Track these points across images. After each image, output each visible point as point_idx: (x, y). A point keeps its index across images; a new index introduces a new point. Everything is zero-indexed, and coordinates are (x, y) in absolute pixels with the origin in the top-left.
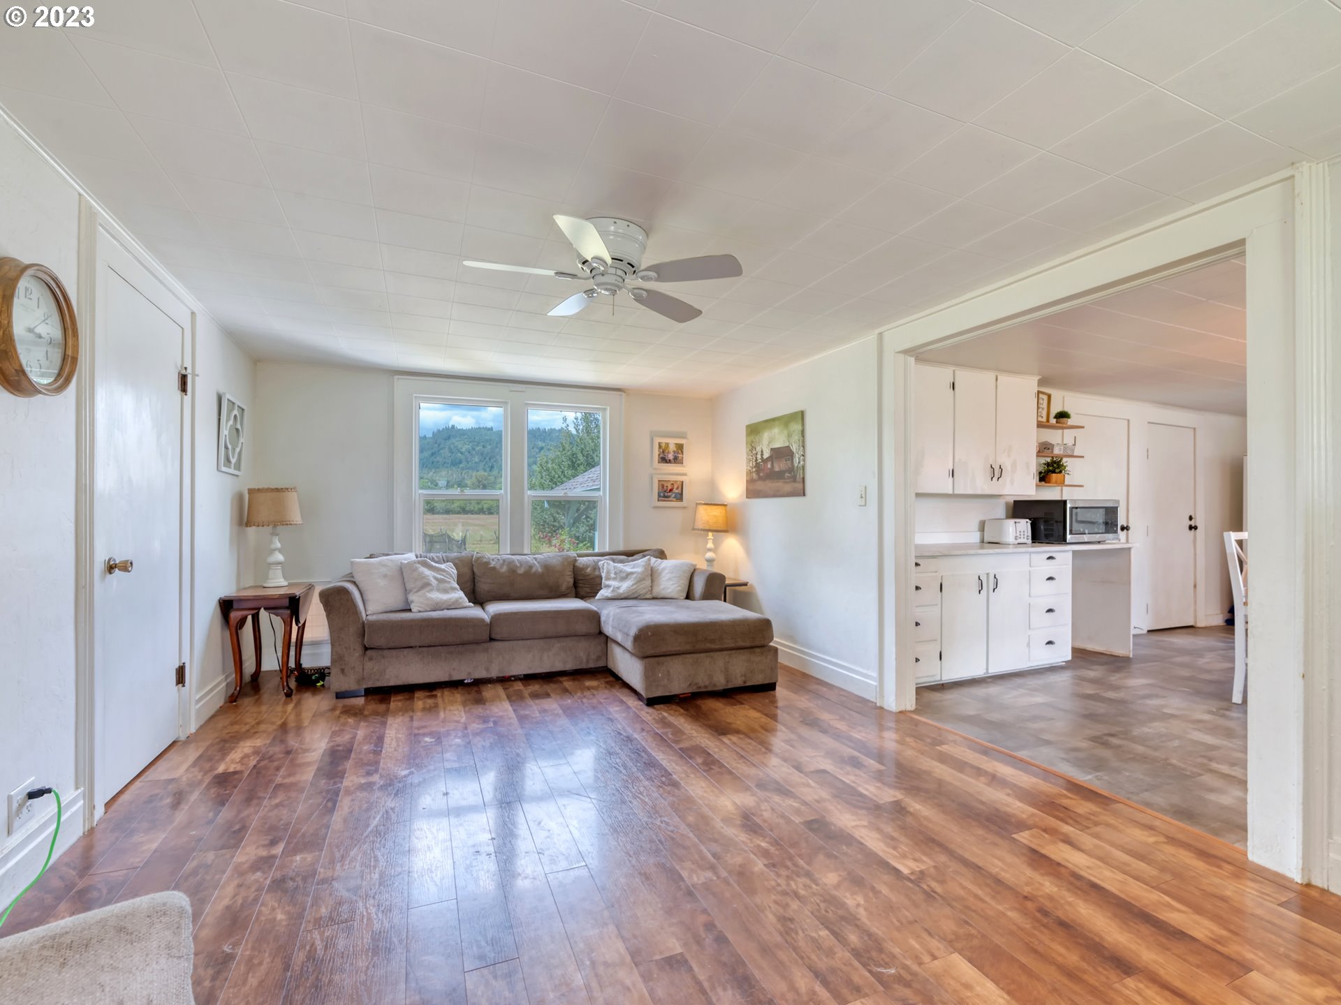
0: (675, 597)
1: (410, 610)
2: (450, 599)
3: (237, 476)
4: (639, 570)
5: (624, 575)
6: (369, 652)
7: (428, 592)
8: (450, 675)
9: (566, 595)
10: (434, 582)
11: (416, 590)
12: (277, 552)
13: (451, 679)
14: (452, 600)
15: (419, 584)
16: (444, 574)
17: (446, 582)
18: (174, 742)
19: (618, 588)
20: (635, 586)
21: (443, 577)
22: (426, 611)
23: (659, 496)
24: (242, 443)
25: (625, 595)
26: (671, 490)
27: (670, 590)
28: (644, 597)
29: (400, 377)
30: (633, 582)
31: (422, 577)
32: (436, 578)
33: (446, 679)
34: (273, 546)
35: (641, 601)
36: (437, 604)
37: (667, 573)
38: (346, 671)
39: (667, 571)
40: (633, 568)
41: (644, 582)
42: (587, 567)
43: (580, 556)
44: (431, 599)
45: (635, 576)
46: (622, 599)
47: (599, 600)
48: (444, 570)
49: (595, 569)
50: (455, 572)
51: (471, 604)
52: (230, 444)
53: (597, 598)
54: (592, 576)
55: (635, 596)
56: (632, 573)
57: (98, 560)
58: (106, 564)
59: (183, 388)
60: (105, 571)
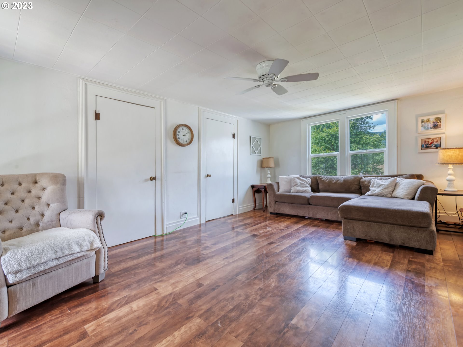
0: (402, 197)
1: (290, 192)
2: (303, 190)
3: (260, 155)
4: (387, 183)
5: (379, 185)
6: (277, 203)
7: (296, 187)
8: (297, 214)
9: (355, 192)
10: (299, 184)
11: (293, 186)
12: (269, 174)
13: (298, 215)
14: (304, 190)
15: (294, 184)
16: (304, 182)
17: (304, 184)
18: (232, 215)
19: (374, 191)
20: (382, 191)
21: (304, 183)
22: (294, 193)
23: (422, 146)
24: (261, 147)
25: (376, 194)
26: (431, 143)
27: (400, 194)
28: (386, 196)
29: (302, 120)
30: (381, 189)
31: (296, 182)
32: (300, 183)
33: (296, 215)
34: (268, 173)
35: (385, 198)
36: (298, 191)
37: (402, 186)
38: (271, 207)
39: (403, 185)
40: (385, 182)
41: (388, 189)
42: (365, 181)
43: (364, 177)
44: (297, 189)
45: (383, 186)
46: (375, 196)
47: (366, 195)
48: (305, 180)
49: (369, 182)
50: (311, 181)
51: (312, 192)
52: (254, 148)
53: (365, 195)
54: (367, 185)
55: (382, 195)
56: (382, 185)
57: (203, 175)
58: (207, 175)
59: (234, 137)
60: (206, 177)
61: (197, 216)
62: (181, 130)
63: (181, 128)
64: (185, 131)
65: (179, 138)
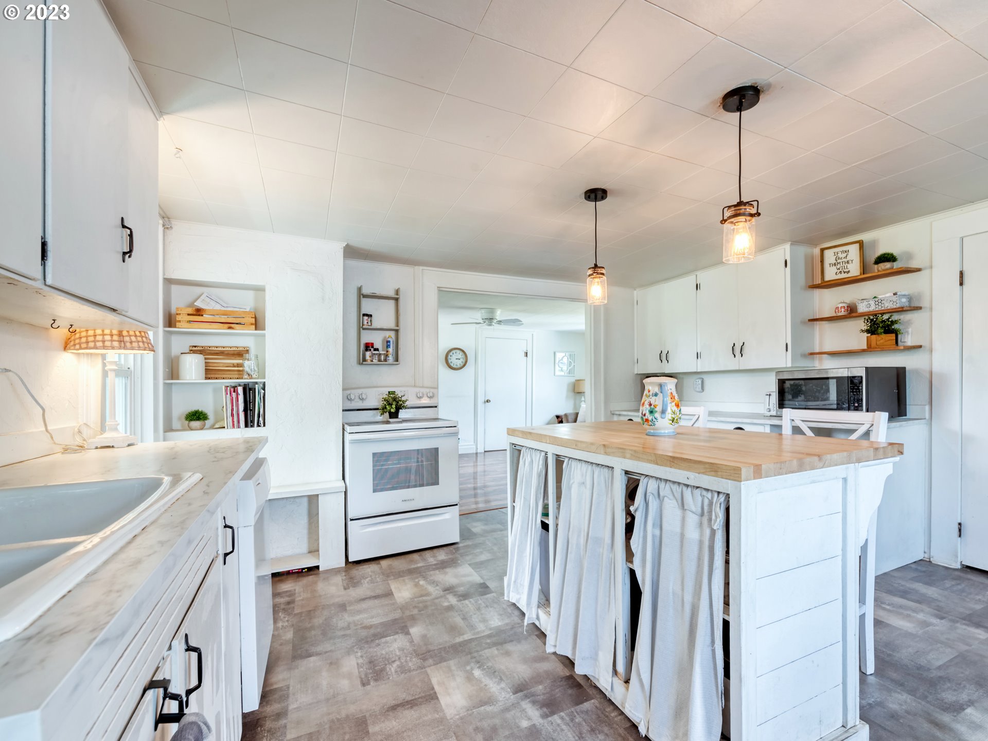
3: (573, 376)
24: (574, 365)
34: (582, 400)
57: (481, 399)
58: (486, 400)
59: (527, 356)
60: (485, 402)
61: (473, 443)
62: (453, 354)
63: (454, 351)
64: (459, 355)
65: (451, 362)
